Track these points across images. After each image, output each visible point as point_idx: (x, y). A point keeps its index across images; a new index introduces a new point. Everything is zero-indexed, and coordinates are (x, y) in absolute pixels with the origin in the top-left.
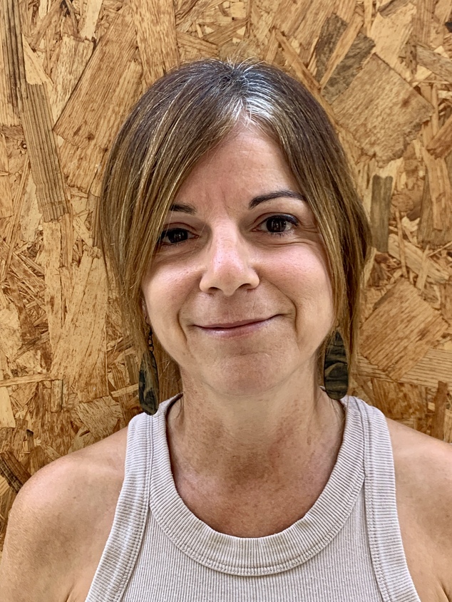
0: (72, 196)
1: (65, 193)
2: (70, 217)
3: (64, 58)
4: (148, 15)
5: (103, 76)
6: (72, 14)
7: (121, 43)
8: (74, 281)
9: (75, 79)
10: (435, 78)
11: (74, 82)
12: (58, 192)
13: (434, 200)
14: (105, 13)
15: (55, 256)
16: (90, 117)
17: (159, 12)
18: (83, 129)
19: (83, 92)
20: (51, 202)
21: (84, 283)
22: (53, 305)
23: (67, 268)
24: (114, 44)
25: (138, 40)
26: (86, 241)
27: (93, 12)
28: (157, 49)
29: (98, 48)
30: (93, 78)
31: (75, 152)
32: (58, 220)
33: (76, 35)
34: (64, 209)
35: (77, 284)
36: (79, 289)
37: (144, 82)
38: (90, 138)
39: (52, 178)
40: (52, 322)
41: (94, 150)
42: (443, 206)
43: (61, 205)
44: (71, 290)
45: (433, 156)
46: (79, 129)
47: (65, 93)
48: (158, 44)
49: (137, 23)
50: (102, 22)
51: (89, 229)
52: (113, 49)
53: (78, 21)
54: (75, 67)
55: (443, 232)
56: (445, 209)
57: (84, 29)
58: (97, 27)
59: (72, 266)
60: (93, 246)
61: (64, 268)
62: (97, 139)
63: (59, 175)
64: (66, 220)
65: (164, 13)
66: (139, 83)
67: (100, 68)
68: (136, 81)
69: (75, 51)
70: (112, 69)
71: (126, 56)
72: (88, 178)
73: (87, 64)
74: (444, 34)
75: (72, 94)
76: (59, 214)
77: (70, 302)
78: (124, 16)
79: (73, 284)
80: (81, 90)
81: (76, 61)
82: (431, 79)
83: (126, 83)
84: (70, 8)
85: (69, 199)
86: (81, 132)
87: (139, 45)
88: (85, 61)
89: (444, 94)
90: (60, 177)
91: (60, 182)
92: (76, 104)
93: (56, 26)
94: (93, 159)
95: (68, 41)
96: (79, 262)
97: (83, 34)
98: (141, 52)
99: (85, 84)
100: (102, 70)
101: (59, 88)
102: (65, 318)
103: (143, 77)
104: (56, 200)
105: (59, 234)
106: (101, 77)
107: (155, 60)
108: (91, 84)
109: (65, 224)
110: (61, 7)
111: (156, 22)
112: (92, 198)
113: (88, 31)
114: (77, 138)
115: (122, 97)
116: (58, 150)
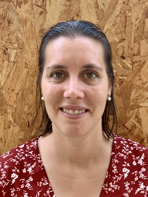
0: (7, 108)
1: (5, 107)
2: (7, 114)
3: (5, 67)
4: (30, 54)
5: (17, 72)
6: (7, 54)
7: (22, 63)
8: (8, 133)
9: (8, 73)
10: (118, 73)
11: (8, 74)
12: (3, 107)
13: (118, 109)
14: (17, 54)
15: (2, 126)
16: (13, 84)
17: (33, 54)
18: (11, 88)
19: (11, 77)
20: (1, 110)
21: (11, 134)
22: (2, 141)
23: (6, 129)
24: (20, 63)
25: (27, 62)
26: (12, 121)
27: (14, 54)
28: (33, 64)
29: (15, 64)
30: (14, 73)
31: (8, 95)
32: (3, 115)
33: (9, 60)
34: (5, 112)
35: (9, 134)
36: (10, 136)
37: (29, 74)
38: (13, 90)
39: (1, 102)
40: (1, 146)
41: (14, 94)
42: (121, 111)
43: (4, 111)
44: (7, 136)
45: (118, 96)
46: (10, 88)
47: (5, 77)
48: (33, 63)
49: (27, 57)
50: (16, 56)
51: (13, 118)
52: (20, 64)
53: (9, 56)
54: (8, 70)
55: (121, 119)
56: (122, 112)
57: (11, 59)
58: (15, 58)
59: (7, 129)
60: (14, 123)
61: (5, 129)
62: (15, 91)
63: (3, 102)
64: (5, 115)
65: (35, 54)
66: (28, 74)
67: (16, 70)
68: (27, 74)
69: (8, 65)
70: (19, 70)
71: (24, 66)
72: (12, 102)
73: (12, 69)
74: (120, 60)
75: (7, 78)
76: (3, 113)
77: (7, 139)
78: (23, 55)
79: (8, 134)
80: (10, 76)
81: (9, 68)
82: (116, 73)
83: (24, 74)
84: (6, 53)
85: (7, 109)
86: (10, 89)
87: (28, 63)
88: (11, 68)
89: (120, 77)
90: (4, 102)
91: (4, 104)
92: (9, 81)
93: (2, 58)
94: (14, 97)
95: (6, 62)
96: (10, 127)
97: (11, 60)
98: (28, 65)
99: (11, 75)
100: (16, 71)
101: (4, 76)
102: (5, 144)
103: (29, 73)
104: (3, 109)
105: (4, 119)
106: (16, 73)
107: (32, 67)
108: (13, 75)
109: (5, 116)
110: (4, 52)
111: (33, 57)
112: (13, 108)
113: (12, 59)
114: (9, 91)
115: (22, 78)
116: (3, 94)
